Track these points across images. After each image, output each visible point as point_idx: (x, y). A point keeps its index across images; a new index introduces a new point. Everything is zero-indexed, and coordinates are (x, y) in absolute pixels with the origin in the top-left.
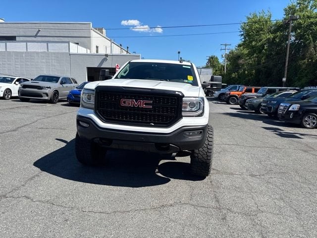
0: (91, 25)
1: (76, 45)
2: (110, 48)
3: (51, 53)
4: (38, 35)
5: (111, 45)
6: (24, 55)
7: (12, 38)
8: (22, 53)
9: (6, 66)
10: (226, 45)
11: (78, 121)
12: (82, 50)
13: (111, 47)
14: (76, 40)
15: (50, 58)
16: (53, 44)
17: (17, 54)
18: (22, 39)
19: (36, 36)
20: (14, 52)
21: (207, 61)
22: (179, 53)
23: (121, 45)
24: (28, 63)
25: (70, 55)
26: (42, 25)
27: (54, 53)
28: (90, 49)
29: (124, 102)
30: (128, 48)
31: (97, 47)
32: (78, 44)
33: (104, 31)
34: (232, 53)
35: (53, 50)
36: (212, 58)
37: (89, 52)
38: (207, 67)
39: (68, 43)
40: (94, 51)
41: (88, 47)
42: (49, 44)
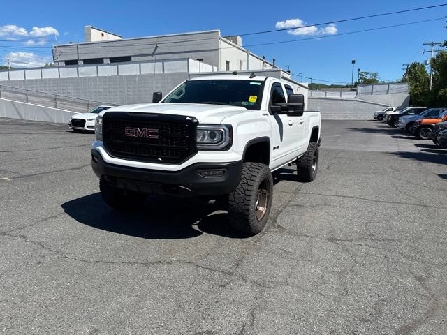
0: (219, 33)
1: (198, 62)
2: (246, 63)
3: (168, 75)
4: (156, 52)
5: (248, 58)
6: (137, 79)
7: (127, 59)
8: (135, 76)
9: (118, 93)
10: (432, 44)
11: (93, 156)
12: (206, 68)
13: (248, 61)
14: (200, 55)
15: (165, 81)
16: (170, 62)
17: (130, 78)
18: (137, 59)
19: (153, 54)
20: (126, 76)
21: (405, 71)
22: (353, 62)
23: (264, 58)
24: (141, 89)
25: (189, 75)
26: (161, 39)
27: (171, 74)
28: (217, 66)
29: (129, 132)
30: (274, 60)
31: (228, 63)
32: (201, 60)
33: (239, 39)
34: (441, 56)
35: (169, 70)
36: (414, 66)
37: (215, 70)
38: (403, 82)
39: (188, 59)
40: (223, 68)
41: (215, 63)
42: (165, 63)
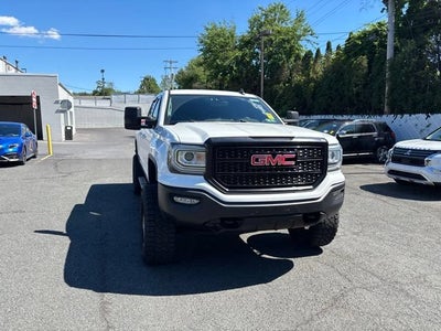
21: (141, 83)
22: (103, 71)
23: (5, 58)
30: (17, 62)
34: (181, 73)
